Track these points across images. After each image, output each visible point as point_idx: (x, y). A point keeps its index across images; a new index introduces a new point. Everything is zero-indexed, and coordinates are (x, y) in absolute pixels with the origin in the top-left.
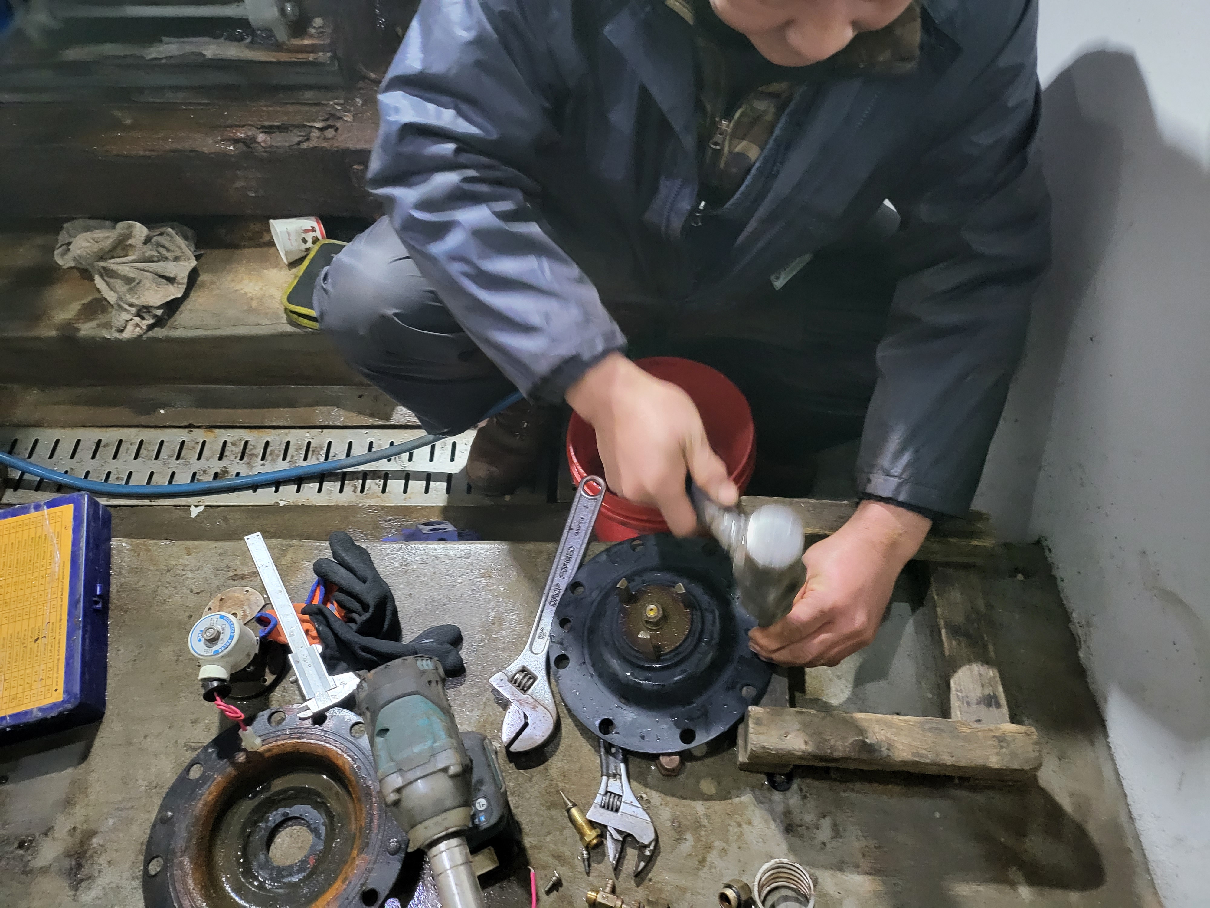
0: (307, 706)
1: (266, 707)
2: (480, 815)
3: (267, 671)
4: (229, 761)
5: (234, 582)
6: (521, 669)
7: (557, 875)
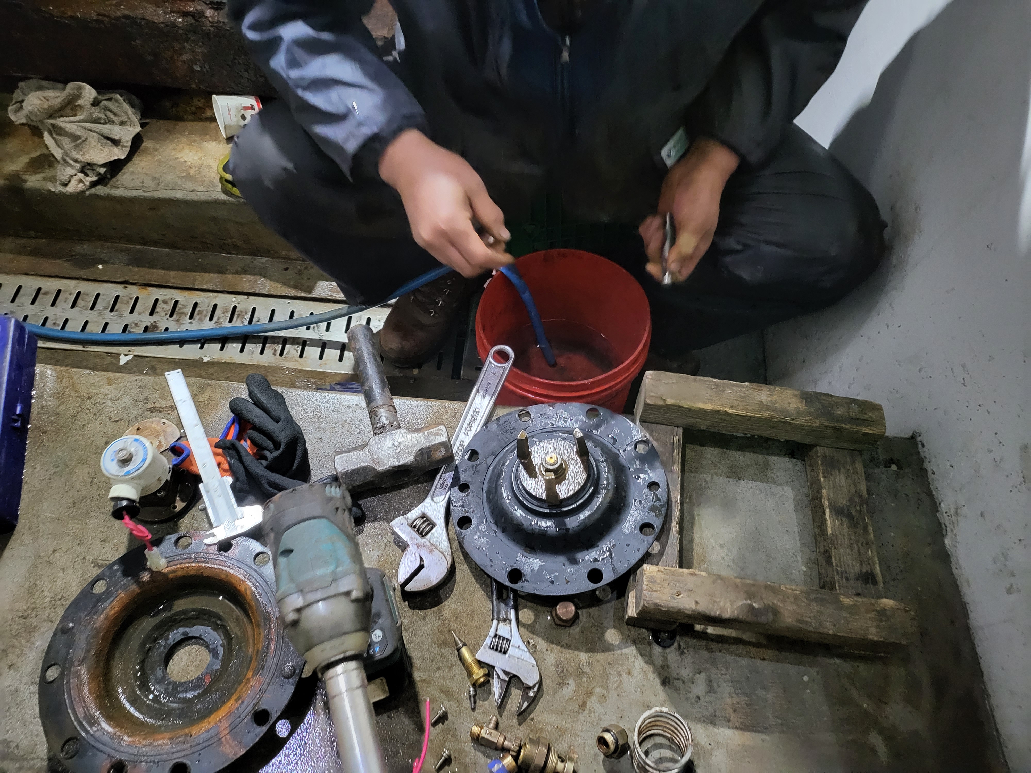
0: (213, 533)
1: (174, 530)
2: (375, 646)
3: (178, 498)
4: (133, 578)
5: (152, 414)
6: (421, 515)
7: (443, 708)
